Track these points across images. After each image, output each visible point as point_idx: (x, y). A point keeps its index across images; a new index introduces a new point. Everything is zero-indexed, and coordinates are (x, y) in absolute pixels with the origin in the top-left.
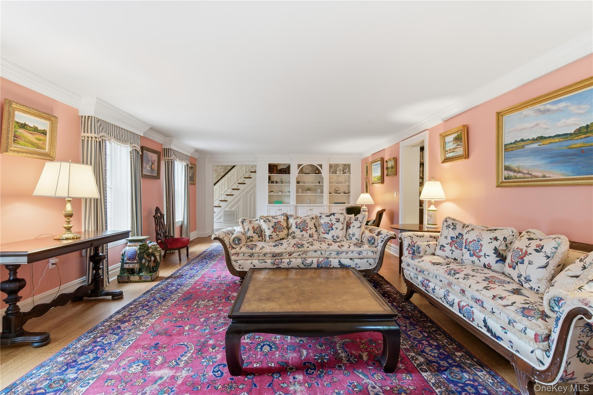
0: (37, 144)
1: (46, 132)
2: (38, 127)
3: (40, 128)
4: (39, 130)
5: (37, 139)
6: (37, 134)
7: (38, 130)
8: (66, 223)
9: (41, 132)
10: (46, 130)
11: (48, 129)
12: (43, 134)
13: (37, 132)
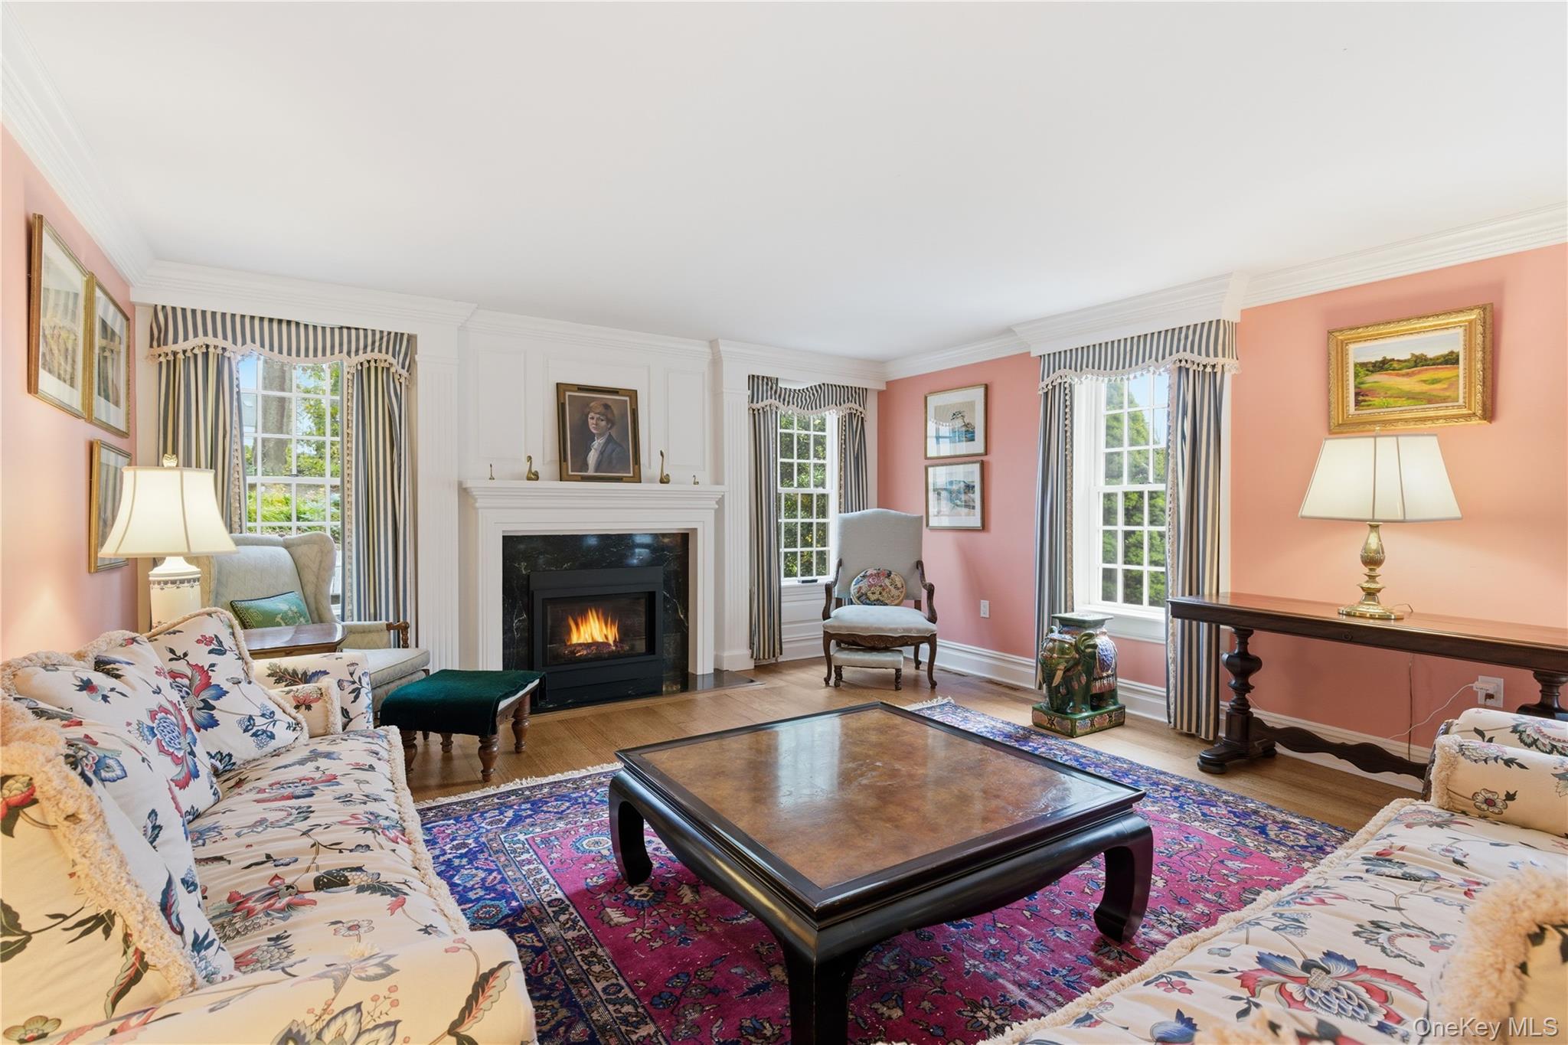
0: (1423, 393)
1: (1458, 356)
2: (1425, 354)
3: (1434, 350)
4: (1431, 359)
5: (1424, 381)
6: (1426, 370)
7: (1426, 359)
8: (1367, 578)
9: (1439, 361)
10: (1456, 351)
11: (1459, 348)
12: (1447, 364)
13: (1423, 366)
